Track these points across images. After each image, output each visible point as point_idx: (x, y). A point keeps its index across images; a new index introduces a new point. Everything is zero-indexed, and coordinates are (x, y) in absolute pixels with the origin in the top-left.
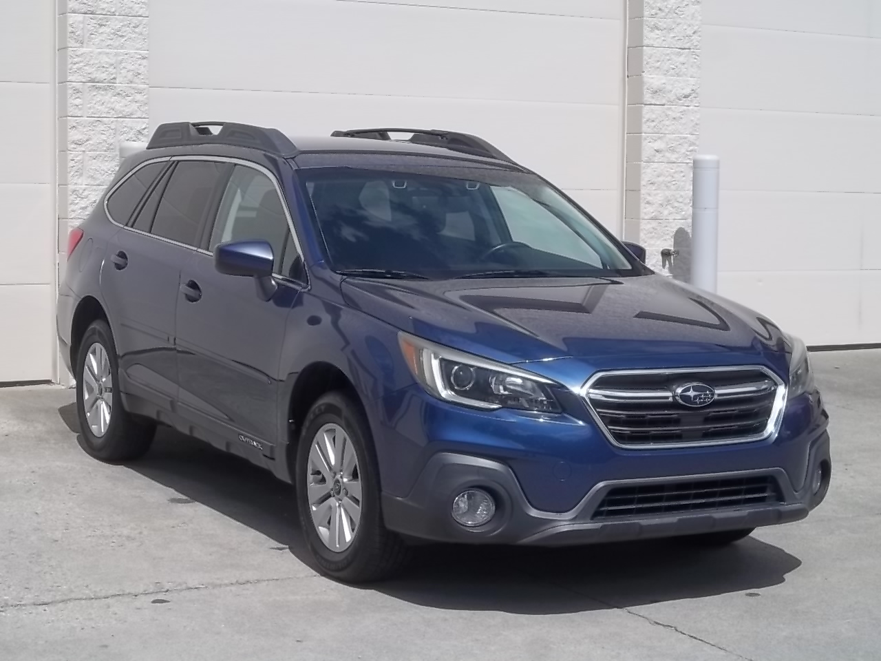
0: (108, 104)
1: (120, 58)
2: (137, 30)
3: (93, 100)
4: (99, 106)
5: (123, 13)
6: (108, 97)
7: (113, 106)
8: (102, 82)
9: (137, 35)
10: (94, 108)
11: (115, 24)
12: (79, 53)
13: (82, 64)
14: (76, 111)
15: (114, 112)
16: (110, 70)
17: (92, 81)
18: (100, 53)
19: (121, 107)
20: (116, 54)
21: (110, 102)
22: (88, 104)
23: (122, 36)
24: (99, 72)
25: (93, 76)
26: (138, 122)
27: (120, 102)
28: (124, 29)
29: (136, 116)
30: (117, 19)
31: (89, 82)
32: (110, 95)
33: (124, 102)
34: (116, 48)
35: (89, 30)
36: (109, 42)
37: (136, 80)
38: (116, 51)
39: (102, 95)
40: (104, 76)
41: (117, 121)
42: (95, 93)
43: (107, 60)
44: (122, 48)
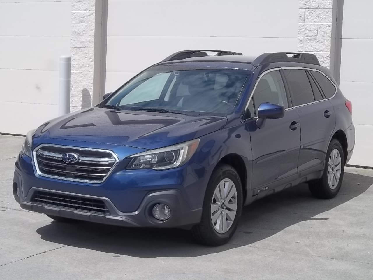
0: (313, 46)
1: (319, 27)
2: (327, 14)
3: (307, 44)
4: (310, 47)
5: (321, 7)
6: (314, 43)
7: (315, 47)
8: (311, 37)
9: (327, 17)
10: (307, 48)
11: (318, 12)
12: (303, 25)
13: (303, 30)
14: (301, 49)
15: (315, 50)
16: (314, 32)
17: (307, 36)
18: (311, 25)
19: (319, 47)
20: (318, 25)
21: (314, 45)
22: (305, 46)
23: (320, 17)
24: (310, 33)
25: (307, 35)
26: (326, 54)
27: (319, 45)
28: (321, 14)
29: (325, 51)
30: (318, 10)
31: (306, 37)
32: (314, 42)
33: (320, 45)
34: (318, 22)
35: (307, 15)
36: (316, 20)
37: (325, 35)
38: (318, 23)
39: (311, 42)
40: (312, 34)
41: (317, 53)
42: (308, 42)
43: (314, 27)
44: (320, 22)
